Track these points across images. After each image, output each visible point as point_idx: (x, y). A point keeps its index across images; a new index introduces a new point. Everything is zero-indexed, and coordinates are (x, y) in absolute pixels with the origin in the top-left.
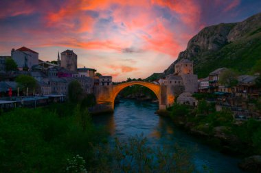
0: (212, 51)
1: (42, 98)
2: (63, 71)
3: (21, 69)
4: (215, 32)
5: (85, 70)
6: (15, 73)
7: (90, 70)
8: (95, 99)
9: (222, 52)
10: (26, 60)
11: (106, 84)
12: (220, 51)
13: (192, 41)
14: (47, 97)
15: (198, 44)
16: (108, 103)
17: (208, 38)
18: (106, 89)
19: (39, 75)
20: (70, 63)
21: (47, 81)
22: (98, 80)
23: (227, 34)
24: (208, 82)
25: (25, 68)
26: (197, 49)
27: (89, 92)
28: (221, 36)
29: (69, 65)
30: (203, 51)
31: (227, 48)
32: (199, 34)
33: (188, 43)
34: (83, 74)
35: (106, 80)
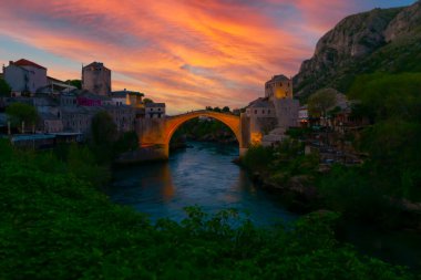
0: (357, 58)
1: (45, 137)
2: (86, 96)
3: (18, 94)
4: (364, 24)
5: (123, 94)
6: (8, 101)
7: (131, 94)
8: (138, 140)
9: (372, 60)
10: (26, 79)
11: (156, 116)
12: (369, 58)
13: (324, 40)
14: (53, 135)
15: (334, 46)
16: (158, 146)
17: (351, 35)
18: (155, 124)
19: (46, 102)
20: (99, 83)
21: (55, 111)
22: (144, 110)
23: (385, 28)
24: (306, 111)
25: (26, 93)
26: (332, 55)
27: (128, 128)
28: (373, 30)
29: (96, 87)
30: (342, 58)
31: (381, 53)
32: (336, 28)
33: (317, 45)
34: (119, 100)
35: (155, 109)
